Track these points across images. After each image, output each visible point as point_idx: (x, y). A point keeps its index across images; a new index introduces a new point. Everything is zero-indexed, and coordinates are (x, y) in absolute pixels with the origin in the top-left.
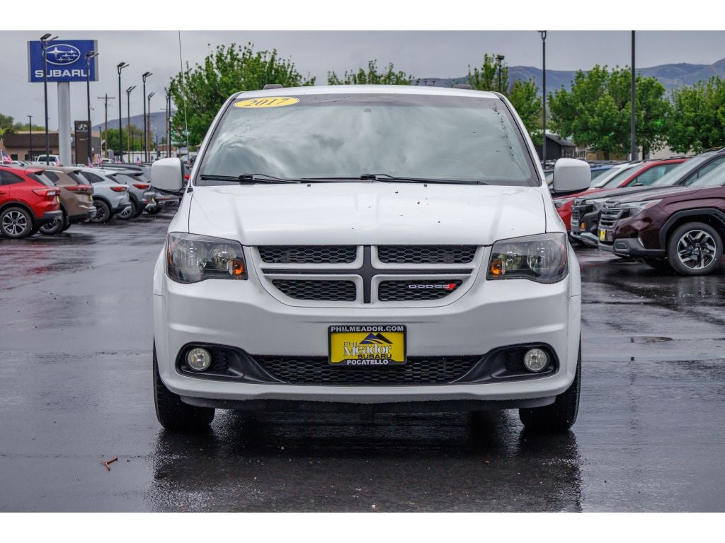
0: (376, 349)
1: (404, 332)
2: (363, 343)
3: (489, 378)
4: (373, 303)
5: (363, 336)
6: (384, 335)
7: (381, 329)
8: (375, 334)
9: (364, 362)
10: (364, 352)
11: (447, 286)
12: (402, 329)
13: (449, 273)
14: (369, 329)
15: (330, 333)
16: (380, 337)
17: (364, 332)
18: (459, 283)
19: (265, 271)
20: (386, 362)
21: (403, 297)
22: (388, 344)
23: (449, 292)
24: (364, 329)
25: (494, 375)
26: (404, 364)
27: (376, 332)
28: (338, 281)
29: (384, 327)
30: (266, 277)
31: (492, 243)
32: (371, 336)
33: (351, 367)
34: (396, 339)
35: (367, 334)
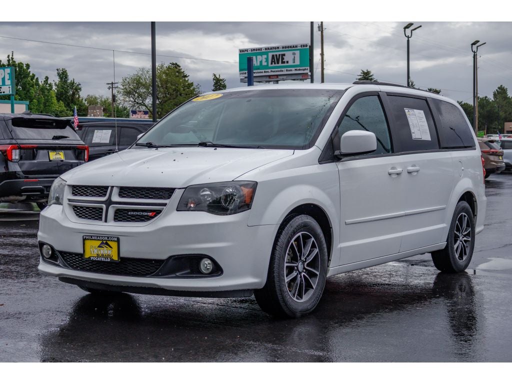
0: (105, 251)
1: (118, 241)
2: (99, 247)
3: (175, 275)
4: (109, 222)
5: (99, 243)
6: (109, 242)
7: (106, 238)
8: (105, 242)
9: (99, 259)
10: (99, 252)
11: (150, 214)
12: (116, 239)
13: (152, 205)
14: (101, 238)
15: (84, 240)
16: (107, 244)
17: (99, 240)
18: (158, 212)
19: (69, 200)
20: (109, 260)
21: (125, 219)
22: (110, 249)
23: (152, 218)
24: (98, 238)
25: (178, 274)
26: (118, 262)
27: (105, 240)
28: (96, 208)
29: (108, 238)
30: (69, 204)
31: (185, 187)
32: (102, 243)
33: (93, 261)
34: (114, 245)
35: (101, 242)
